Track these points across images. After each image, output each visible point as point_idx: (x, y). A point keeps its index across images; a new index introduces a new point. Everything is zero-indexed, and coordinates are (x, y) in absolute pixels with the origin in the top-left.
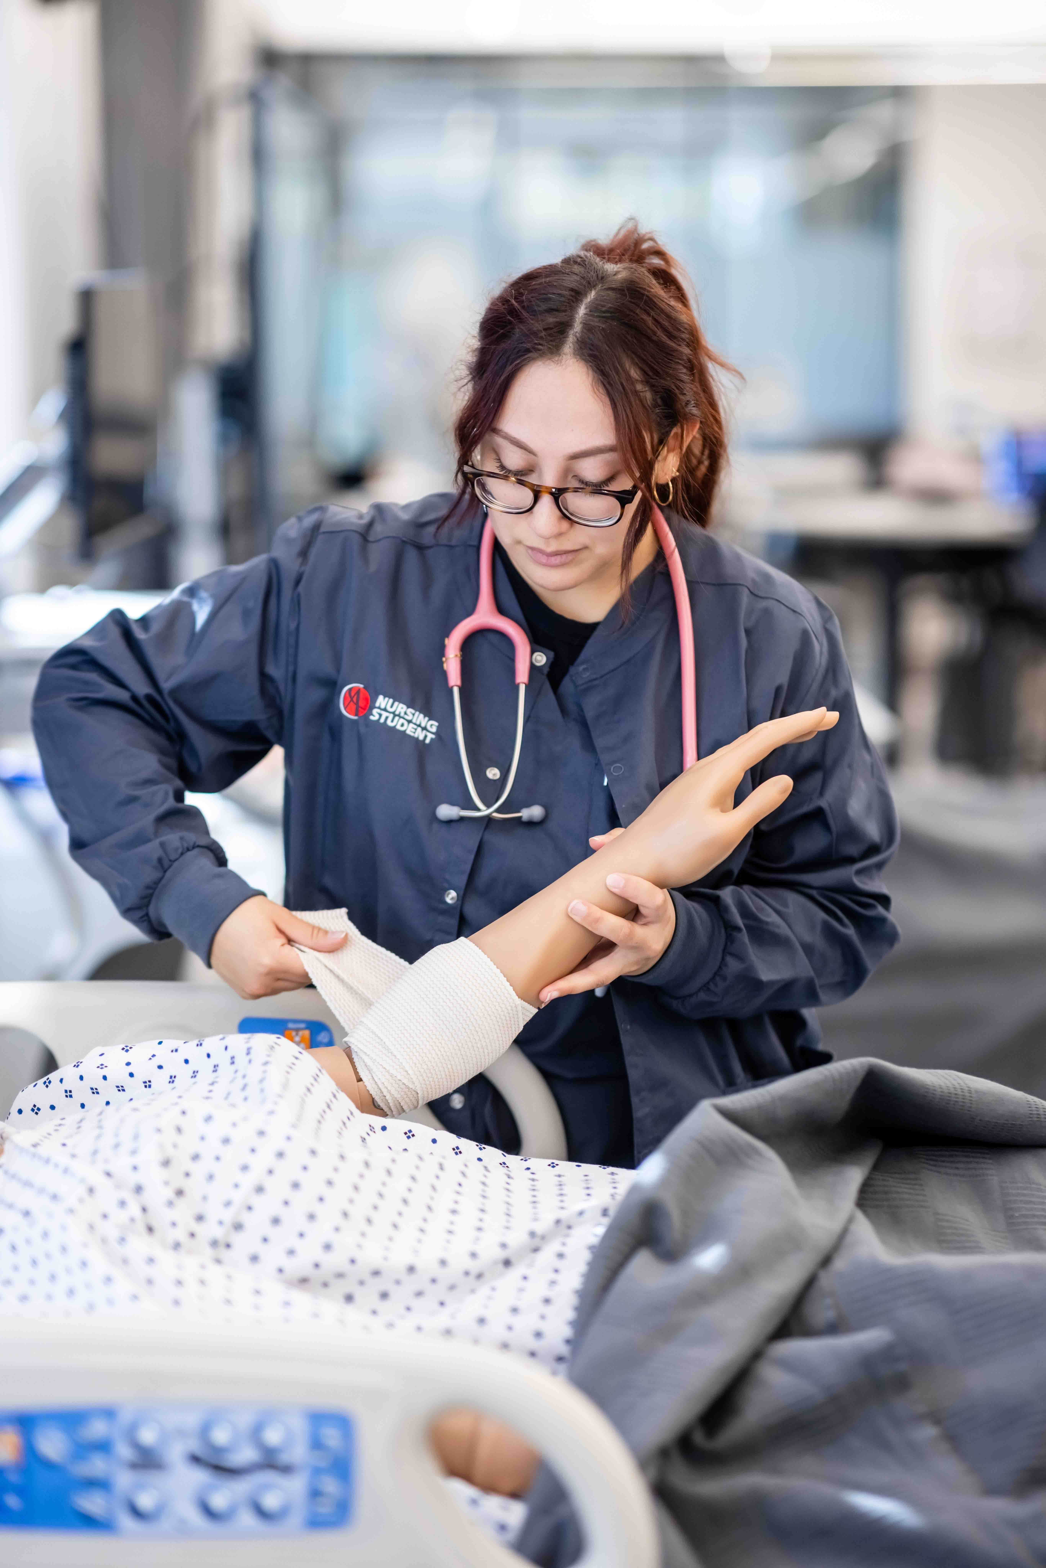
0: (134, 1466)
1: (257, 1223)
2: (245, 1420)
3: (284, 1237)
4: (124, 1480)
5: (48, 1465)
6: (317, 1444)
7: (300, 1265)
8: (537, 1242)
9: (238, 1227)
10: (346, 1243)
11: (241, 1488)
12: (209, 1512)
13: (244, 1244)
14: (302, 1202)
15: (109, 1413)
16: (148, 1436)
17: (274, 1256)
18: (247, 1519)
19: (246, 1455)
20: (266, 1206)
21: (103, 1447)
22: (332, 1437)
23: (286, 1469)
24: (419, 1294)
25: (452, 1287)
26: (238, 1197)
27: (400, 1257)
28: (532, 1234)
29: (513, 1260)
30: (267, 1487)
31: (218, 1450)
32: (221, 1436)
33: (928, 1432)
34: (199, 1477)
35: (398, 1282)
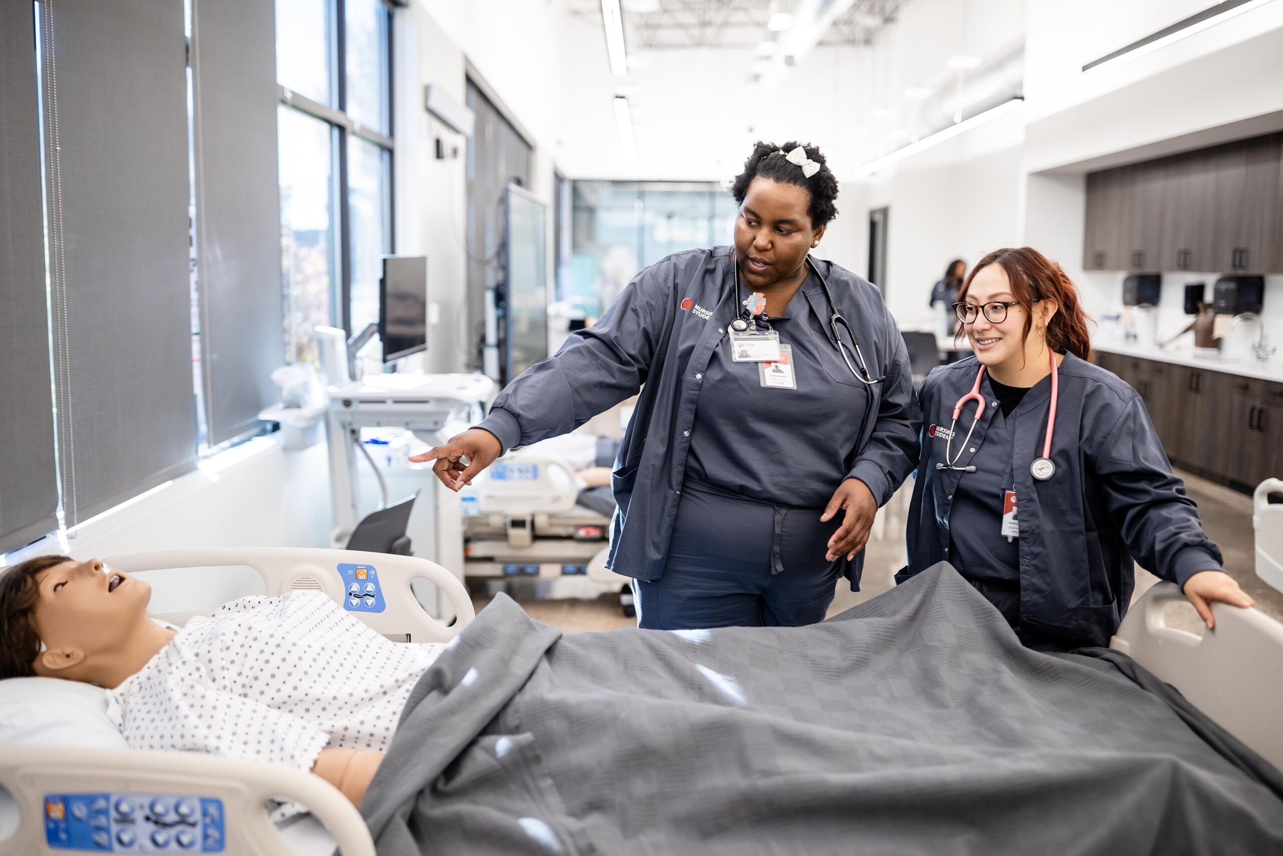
0: (118, 821)
1: (264, 677)
2: (172, 802)
3: (276, 683)
4: (115, 828)
5: (78, 819)
6: (205, 814)
7: (281, 697)
8: (399, 684)
9: (256, 678)
10: (304, 686)
11: (173, 832)
12: (155, 842)
13: (259, 686)
14: (286, 668)
15: (106, 797)
16: (124, 808)
17: (270, 692)
18: (174, 846)
19: (172, 817)
20: (270, 669)
21: (104, 812)
22: (213, 810)
23: (193, 825)
24: (340, 708)
25: (356, 705)
26: (257, 665)
27: (330, 694)
28: (397, 681)
29: (388, 691)
30: (182, 832)
31: (159, 815)
32: (159, 809)
33: (549, 782)
34: (150, 827)
35: (330, 704)
